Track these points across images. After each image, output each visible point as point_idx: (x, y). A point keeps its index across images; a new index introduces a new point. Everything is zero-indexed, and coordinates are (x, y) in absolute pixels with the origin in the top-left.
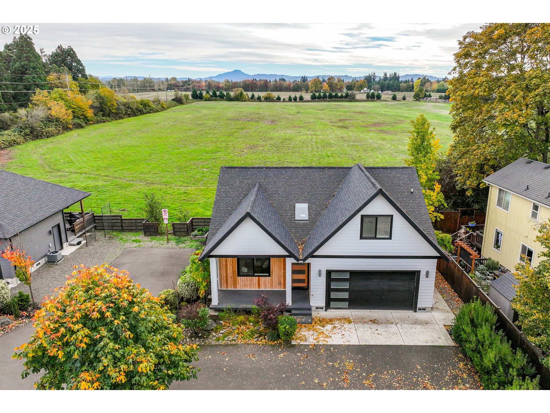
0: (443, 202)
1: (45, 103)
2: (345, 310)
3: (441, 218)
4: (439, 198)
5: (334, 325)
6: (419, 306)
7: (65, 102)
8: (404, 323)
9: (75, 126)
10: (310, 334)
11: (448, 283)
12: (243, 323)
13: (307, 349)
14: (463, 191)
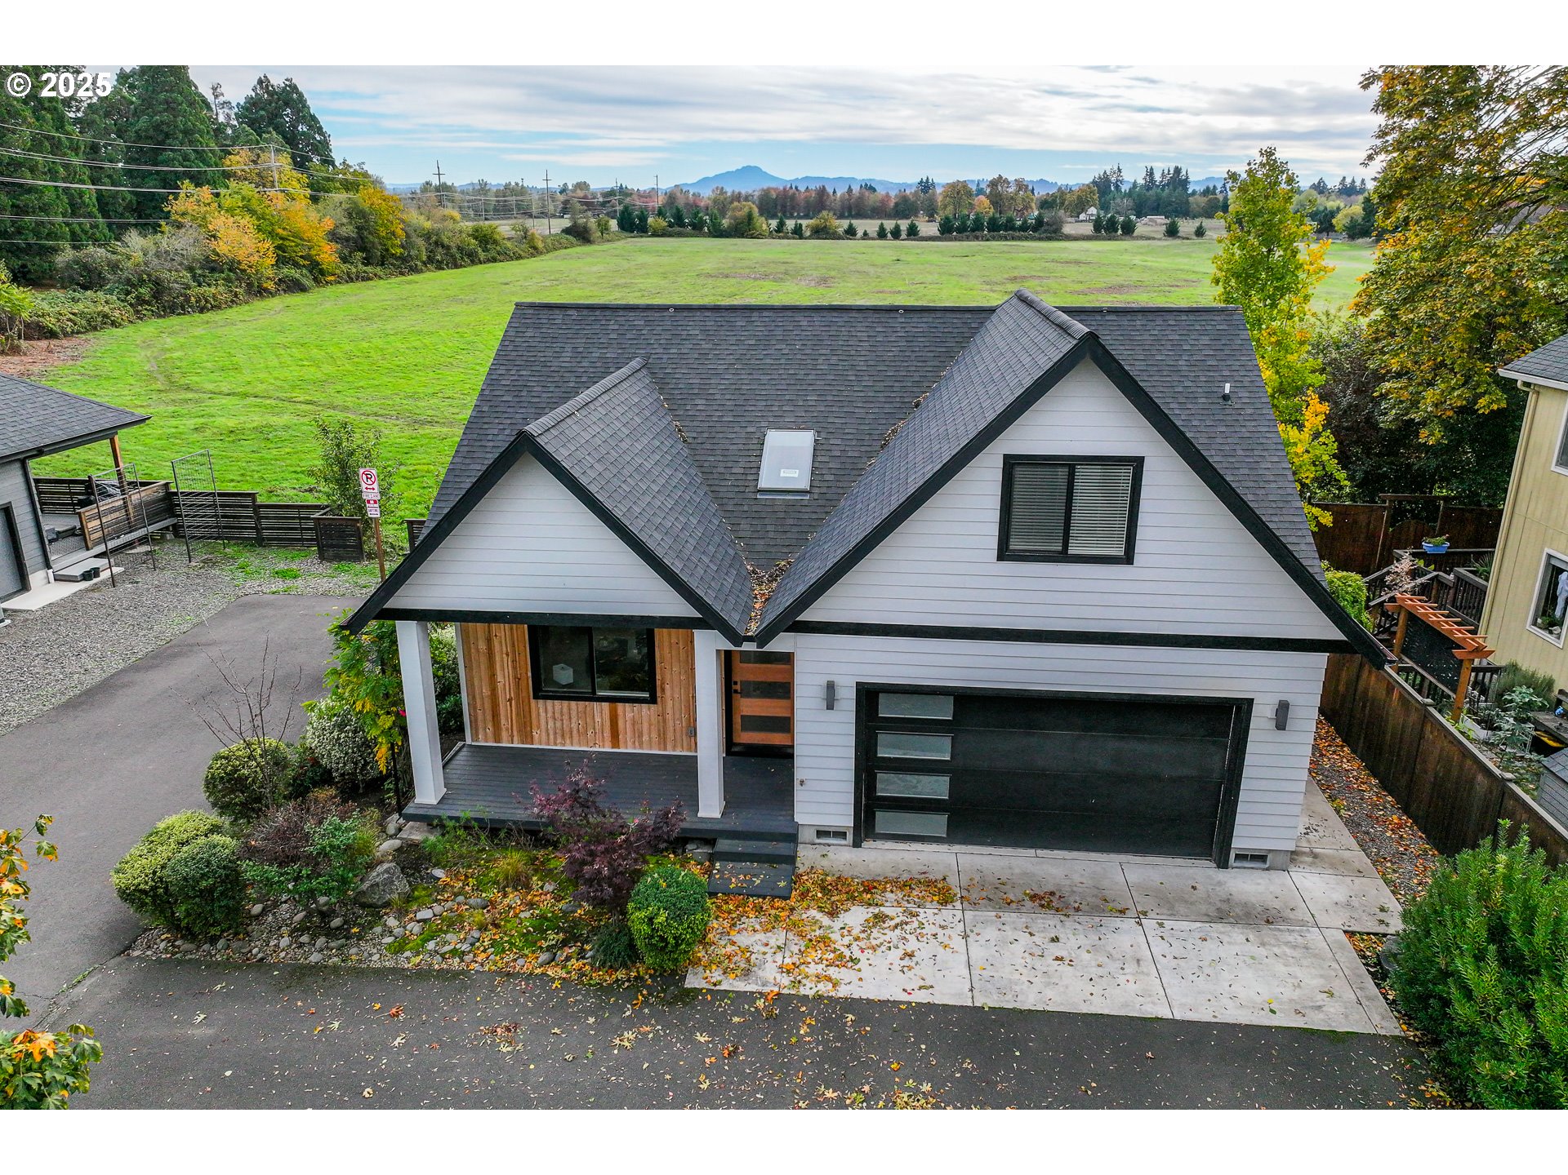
0: (1333, 465)
1: (202, 222)
2: (934, 847)
3: (1323, 521)
4: (1317, 452)
5: (876, 911)
6: (1239, 843)
7: (258, 219)
8: (1173, 915)
9: (284, 286)
10: (773, 942)
11: (1354, 751)
12: (518, 882)
13: (742, 1014)
14: (1409, 429)
